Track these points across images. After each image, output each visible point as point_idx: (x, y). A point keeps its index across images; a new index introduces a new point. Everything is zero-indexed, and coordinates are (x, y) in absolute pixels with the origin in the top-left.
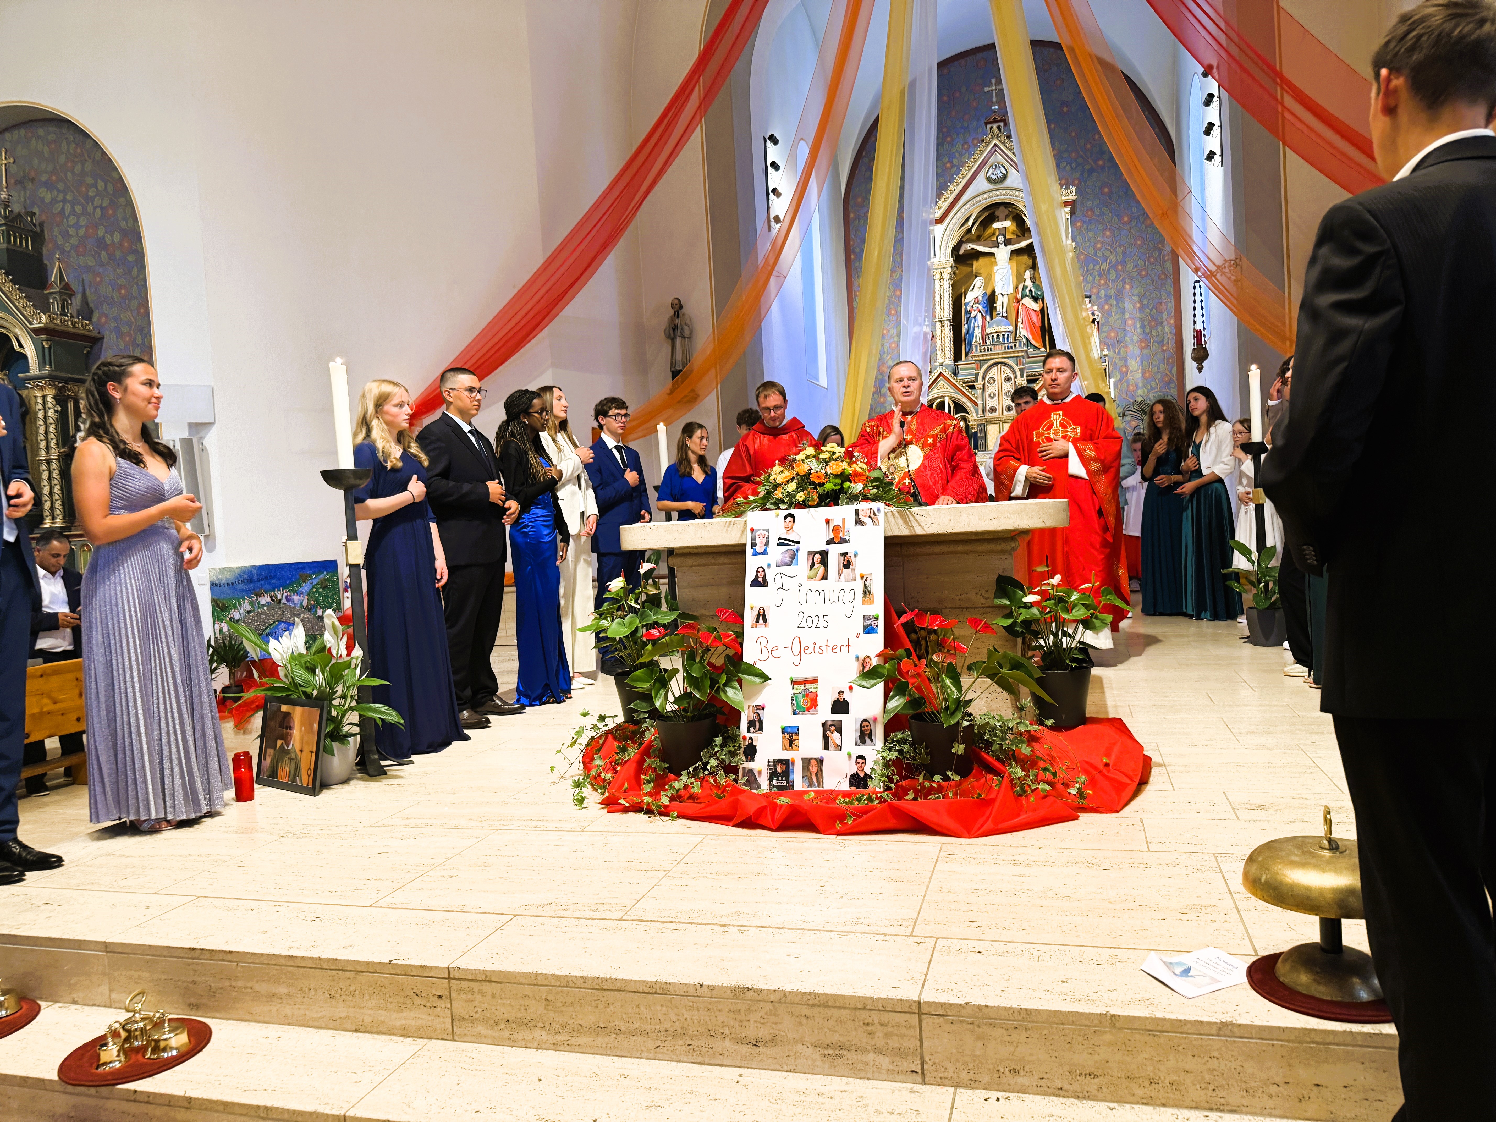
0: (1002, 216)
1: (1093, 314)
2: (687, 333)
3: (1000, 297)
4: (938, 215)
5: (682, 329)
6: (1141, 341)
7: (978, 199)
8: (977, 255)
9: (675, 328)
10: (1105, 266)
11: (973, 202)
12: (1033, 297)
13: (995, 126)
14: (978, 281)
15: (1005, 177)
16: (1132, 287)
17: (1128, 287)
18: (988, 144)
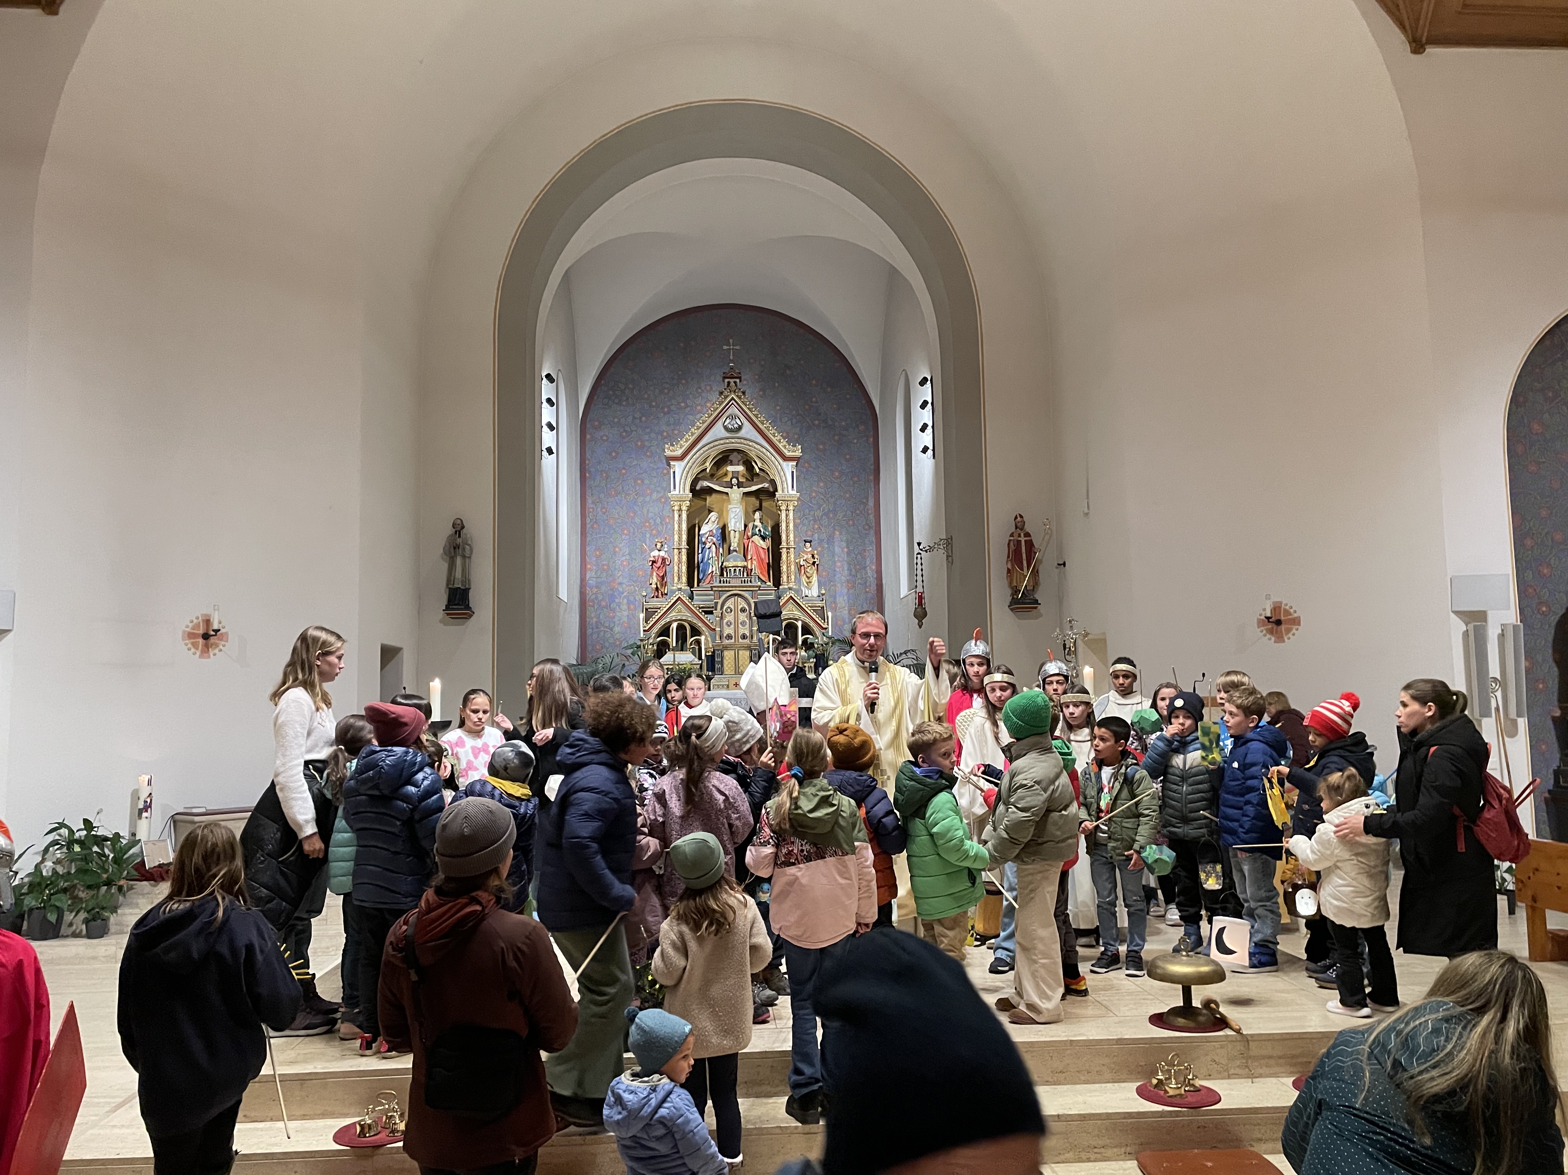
0: (735, 460)
1: (813, 556)
2: (467, 553)
3: (732, 532)
4: (679, 452)
5: (464, 549)
6: (848, 581)
7: (716, 443)
8: (710, 491)
9: (456, 547)
10: (819, 513)
11: (712, 445)
12: (761, 536)
13: (732, 381)
14: (713, 516)
15: (740, 428)
16: (841, 534)
17: (837, 533)
18: (726, 397)
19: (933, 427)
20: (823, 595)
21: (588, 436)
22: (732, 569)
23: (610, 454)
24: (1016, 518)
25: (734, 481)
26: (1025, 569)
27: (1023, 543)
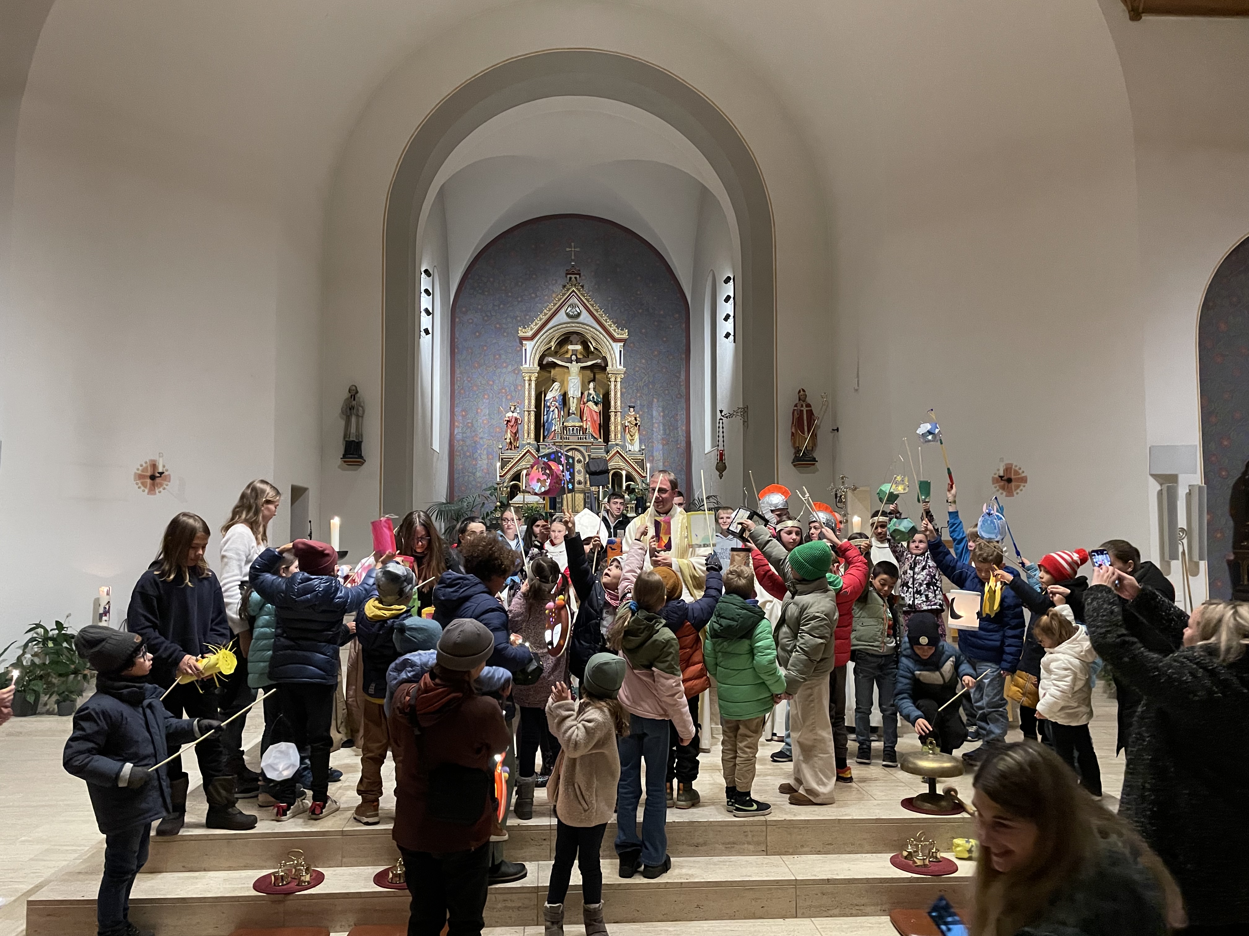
0: (574, 342)
1: (636, 419)
2: (360, 412)
3: (571, 399)
4: (530, 334)
5: (358, 410)
6: (663, 439)
7: (560, 327)
8: (555, 365)
9: (352, 408)
10: (641, 384)
11: (556, 328)
12: (594, 402)
13: (573, 276)
14: (556, 385)
15: (579, 315)
16: (658, 401)
17: (655, 400)
18: (568, 290)
19: (734, 317)
20: (643, 450)
21: (457, 320)
22: (571, 428)
23: (475, 334)
24: (800, 392)
25: (574, 357)
26: (806, 433)
27: (805, 412)
